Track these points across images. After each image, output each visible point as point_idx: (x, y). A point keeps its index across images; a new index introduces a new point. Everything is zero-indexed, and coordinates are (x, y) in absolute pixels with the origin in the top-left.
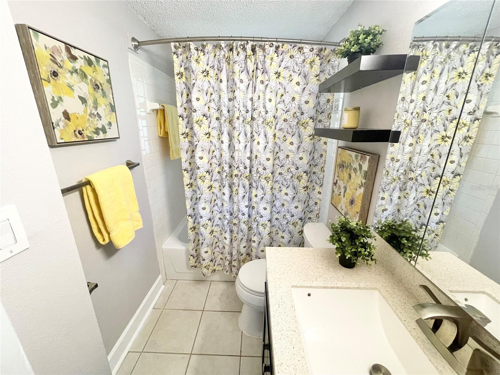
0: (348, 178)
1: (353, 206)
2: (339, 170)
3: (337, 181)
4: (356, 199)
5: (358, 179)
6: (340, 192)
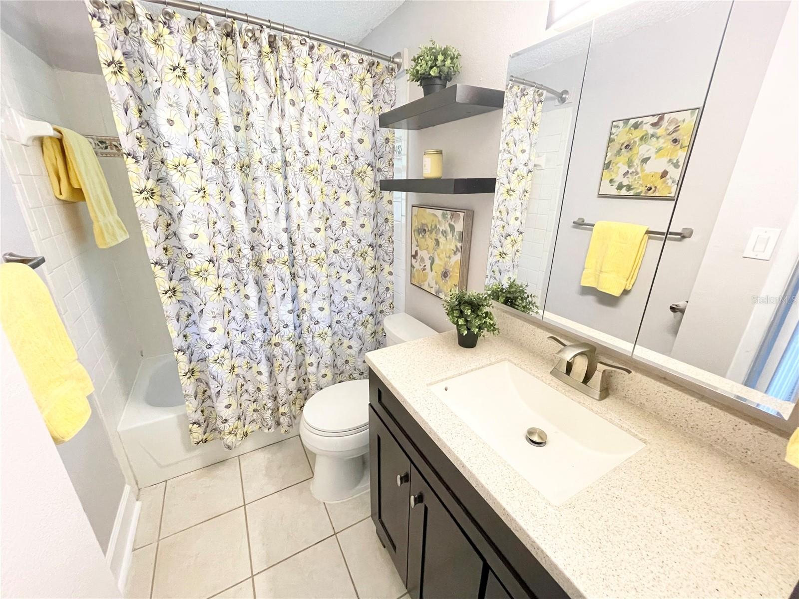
0: (435, 245)
1: (447, 278)
2: (418, 238)
3: (416, 252)
4: (451, 269)
5: (450, 243)
6: (425, 266)
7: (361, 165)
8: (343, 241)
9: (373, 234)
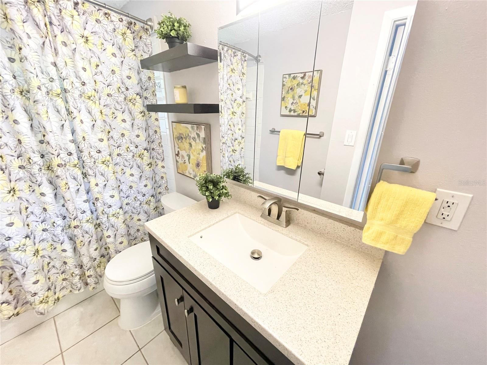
0: (189, 146)
1: (200, 167)
2: (178, 143)
3: (178, 152)
4: (201, 162)
5: (199, 145)
6: (185, 161)
7: (131, 94)
8: (124, 148)
9: (147, 141)
